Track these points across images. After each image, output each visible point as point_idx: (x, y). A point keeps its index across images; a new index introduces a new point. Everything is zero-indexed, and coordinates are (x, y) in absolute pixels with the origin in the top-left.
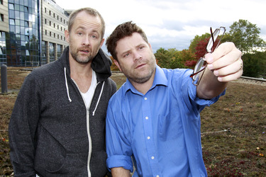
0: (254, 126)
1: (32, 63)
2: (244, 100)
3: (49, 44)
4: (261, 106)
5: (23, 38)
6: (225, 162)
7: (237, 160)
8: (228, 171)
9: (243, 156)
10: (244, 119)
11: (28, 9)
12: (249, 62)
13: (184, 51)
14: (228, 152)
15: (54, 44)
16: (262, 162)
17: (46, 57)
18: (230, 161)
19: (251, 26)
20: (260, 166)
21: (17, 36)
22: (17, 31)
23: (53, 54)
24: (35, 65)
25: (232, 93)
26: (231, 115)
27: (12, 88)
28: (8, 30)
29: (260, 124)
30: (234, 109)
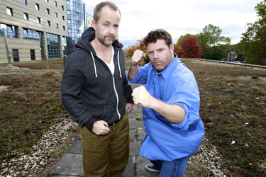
0: (218, 90)
2: (212, 74)
4: (222, 78)
5: (76, 40)
7: (206, 110)
9: (210, 107)
10: (212, 86)
11: (79, 23)
12: (215, 51)
16: (222, 111)
19: (215, 27)
20: (221, 114)
21: (73, 39)
22: (73, 36)
25: (204, 70)
26: (203, 83)
28: (67, 36)
29: (222, 89)
30: (205, 80)
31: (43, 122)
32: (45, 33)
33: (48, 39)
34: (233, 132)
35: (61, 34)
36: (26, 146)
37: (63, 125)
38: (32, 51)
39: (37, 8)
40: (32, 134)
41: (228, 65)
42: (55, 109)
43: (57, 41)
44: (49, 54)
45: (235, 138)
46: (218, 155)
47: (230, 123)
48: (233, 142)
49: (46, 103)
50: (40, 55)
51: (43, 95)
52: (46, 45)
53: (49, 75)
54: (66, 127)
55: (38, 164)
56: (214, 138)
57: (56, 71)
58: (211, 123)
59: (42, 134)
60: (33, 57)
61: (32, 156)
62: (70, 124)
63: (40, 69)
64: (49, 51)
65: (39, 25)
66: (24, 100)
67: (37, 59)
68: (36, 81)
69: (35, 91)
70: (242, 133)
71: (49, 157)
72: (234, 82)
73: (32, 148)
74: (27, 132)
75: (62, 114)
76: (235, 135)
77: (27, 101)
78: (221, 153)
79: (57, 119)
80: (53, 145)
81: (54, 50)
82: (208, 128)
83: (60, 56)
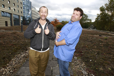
0: (86, 40)
2: (84, 34)
3: (34, 19)
4: (88, 35)
5: (27, 18)
7: (81, 48)
8: (78, 51)
9: (83, 47)
10: (83, 38)
11: (28, 10)
14: (79, 46)
16: (87, 48)
18: (79, 48)
20: (86, 50)
27: (24, 31)
28: (23, 16)
31: (12, 54)
32: (12, 14)
33: (14, 17)
34: (91, 57)
35: (20, 15)
36: (3, 64)
38: (6, 22)
39: (9, 3)
40: (7, 59)
41: (90, 30)
42: (17, 48)
44: (14, 24)
45: (91, 59)
46: (85, 66)
47: (90, 53)
48: (91, 60)
49: (13, 45)
50: (10, 24)
51: (11, 42)
52: (13, 20)
53: (14, 33)
54: (22, 56)
55: (9, 72)
56: (84, 59)
57: (18, 31)
58: (83, 53)
59: (11, 59)
60: (6, 24)
61: (7, 69)
62: (24, 55)
63: (10, 30)
64: (14, 22)
65: (10, 10)
66: (2, 44)
67: (8, 26)
69: (8, 40)
70: (94, 57)
71: (14, 69)
72: (92, 37)
73: (7, 65)
74: (4, 58)
75: (20, 50)
76: (91, 58)
77: (4, 45)
78: (86, 65)
79: (18, 52)
80: (16, 63)
81: (16, 22)
82: (82, 55)
83: (19, 25)
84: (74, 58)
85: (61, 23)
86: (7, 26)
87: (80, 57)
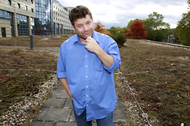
0: (163, 69)
1: (47, 33)
2: (156, 54)
3: (56, 24)
4: (166, 58)
5: (43, 21)
6: (148, 90)
7: (155, 90)
8: (150, 96)
9: (158, 87)
10: (157, 65)
11: (45, 6)
12: (158, 34)
13: (124, 28)
14: (149, 85)
15: (58, 24)
16: (169, 91)
17: (55, 31)
18: (151, 90)
19: (159, 15)
20: (168, 94)
21: (40, 20)
23: (58, 29)
24: (49, 34)
25: (150, 51)
26: (150, 63)
27: (36, 46)
28: (35, 17)
29: (166, 68)
30: (152, 59)
32: (15, 14)
33: (18, 19)
34: (181, 113)
37: (24, 104)
38: (3, 29)
42: (17, 87)
43: (25, 21)
44: (19, 32)
47: (177, 104)
49: (9, 80)
50: (10, 32)
51: (7, 72)
52: (16, 25)
53: (16, 53)
54: (26, 107)
56: (164, 119)
58: (160, 103)
60: (4, 34)
62: (30, 104)
63: (10, 45)
64: (19, 30)
67: (7, 36)
68: (4, 57)
72: (176, 62)
76: (183, 116)
79: (18, 98)
81: (23, 29)
82: (158, 108)
83: (28, 34)
84: (141, 117)
85: (108, 30)
86: (5, 36)
87: (156, 113)
